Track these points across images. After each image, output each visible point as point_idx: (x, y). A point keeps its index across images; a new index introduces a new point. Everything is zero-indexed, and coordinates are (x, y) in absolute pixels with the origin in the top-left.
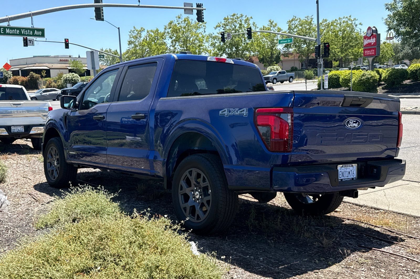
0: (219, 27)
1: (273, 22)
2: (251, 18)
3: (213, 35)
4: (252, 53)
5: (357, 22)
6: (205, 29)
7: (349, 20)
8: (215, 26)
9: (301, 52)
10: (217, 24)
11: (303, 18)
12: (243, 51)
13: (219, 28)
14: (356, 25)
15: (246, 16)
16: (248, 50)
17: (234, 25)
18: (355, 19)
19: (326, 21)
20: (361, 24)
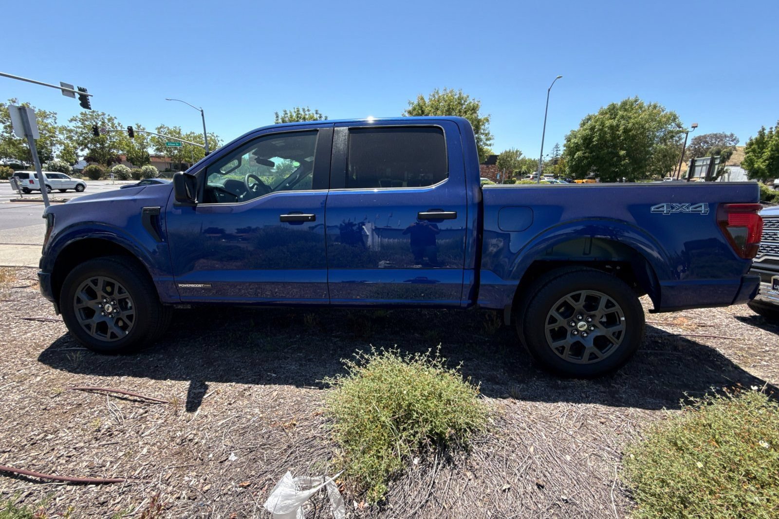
0: (76, 120)
1: (141, 126)
2: (115, 118)
3: (68, 128)
4: (121, 152)
5: (219, 139)
6: (55, 120)
7: (213, 135)
8: (70, 119)
9: (173, 157)
10: (72, 117)
11: (172, 128)
12: (110, 149)
13: (75, 122)
14: (219, 141)
15: (109, 115)
16: (115, 148)
17: (94, 121)
18: (217, 136)
19: (194, 133)
20: (222, 140)
